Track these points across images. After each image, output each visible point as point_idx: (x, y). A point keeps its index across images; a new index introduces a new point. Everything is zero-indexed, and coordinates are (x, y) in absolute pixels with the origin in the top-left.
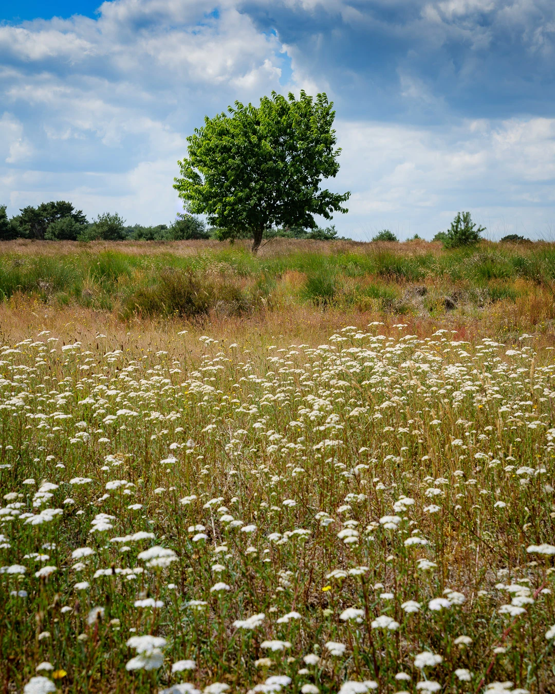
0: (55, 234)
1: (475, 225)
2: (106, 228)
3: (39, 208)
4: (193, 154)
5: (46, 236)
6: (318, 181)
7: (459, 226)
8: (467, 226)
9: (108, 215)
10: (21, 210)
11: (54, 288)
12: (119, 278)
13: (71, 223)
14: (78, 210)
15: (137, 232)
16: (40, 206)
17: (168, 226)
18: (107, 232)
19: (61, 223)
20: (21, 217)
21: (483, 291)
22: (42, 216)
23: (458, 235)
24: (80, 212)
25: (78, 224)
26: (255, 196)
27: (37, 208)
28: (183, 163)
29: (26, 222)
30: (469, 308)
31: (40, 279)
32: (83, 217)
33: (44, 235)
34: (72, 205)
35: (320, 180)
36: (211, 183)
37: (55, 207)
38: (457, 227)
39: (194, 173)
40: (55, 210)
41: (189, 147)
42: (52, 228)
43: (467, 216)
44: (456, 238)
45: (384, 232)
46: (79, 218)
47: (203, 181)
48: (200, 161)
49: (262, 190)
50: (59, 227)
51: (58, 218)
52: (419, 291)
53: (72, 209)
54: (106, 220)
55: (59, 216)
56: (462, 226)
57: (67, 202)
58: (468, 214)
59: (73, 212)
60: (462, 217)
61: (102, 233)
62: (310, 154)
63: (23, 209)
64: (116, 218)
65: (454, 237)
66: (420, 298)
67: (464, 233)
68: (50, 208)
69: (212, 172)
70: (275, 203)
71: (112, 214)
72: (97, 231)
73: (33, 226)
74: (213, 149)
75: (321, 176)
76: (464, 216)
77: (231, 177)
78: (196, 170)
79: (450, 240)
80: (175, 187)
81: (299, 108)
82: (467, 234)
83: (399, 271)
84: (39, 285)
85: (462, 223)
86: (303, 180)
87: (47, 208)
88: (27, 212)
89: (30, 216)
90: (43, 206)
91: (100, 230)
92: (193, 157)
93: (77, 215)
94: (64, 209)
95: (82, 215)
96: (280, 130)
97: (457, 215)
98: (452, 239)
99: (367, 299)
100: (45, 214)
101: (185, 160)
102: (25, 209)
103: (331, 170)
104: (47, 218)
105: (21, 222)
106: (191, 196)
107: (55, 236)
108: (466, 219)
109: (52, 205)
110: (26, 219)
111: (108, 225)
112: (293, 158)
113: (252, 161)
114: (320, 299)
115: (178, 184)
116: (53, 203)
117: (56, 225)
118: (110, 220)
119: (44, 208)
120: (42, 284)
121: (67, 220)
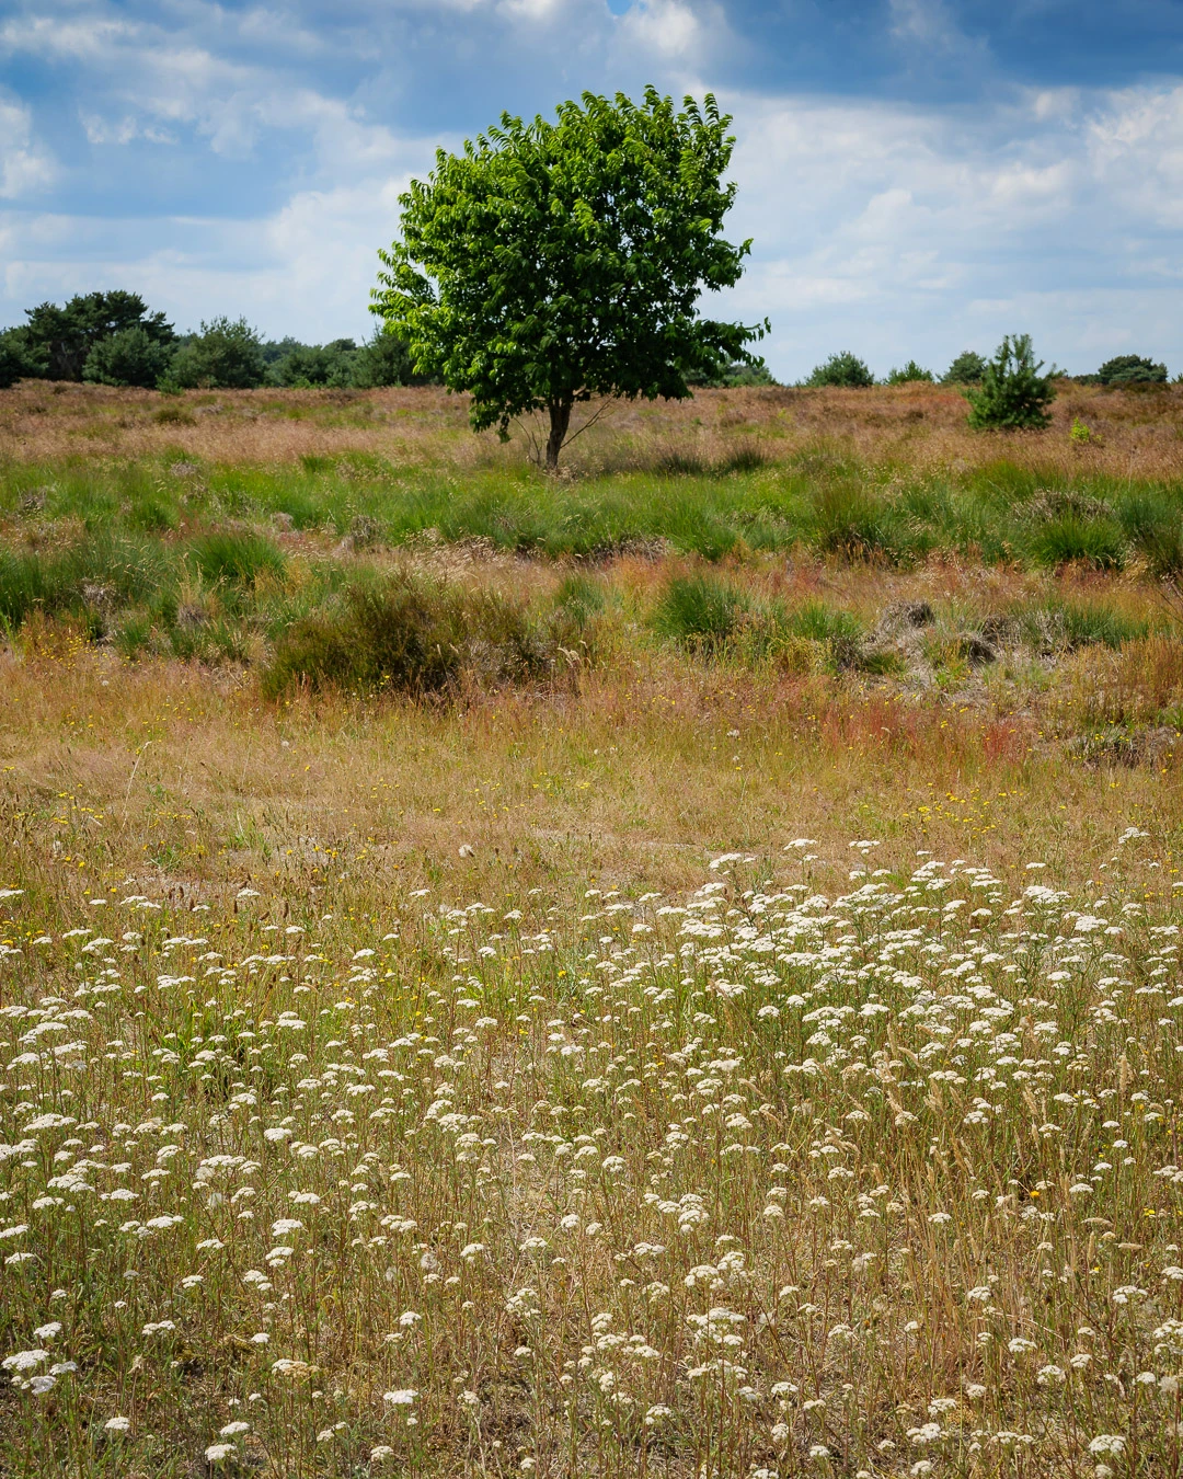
0: (105, 367)
1: (1042, 363)
2: (219, 353)
3: (68, 306)
4: (412, 234)
5: (86, 372)
6: (692, 294)
7: (1007, 368)
8: (1023, 368)
9: (224, 322)
10: (28, 313)
11: (116, 599)
12: (257, 580)
13: (141, 341)
14: (156, 312)
15: (288, 358)
16: (70, 302)
17: (359, 343)
18: (223, 360)
19: (119, 342)
20: (28, 328)
21: (1053, 618)
22: (75, 325)
23: (1005, 386)
24: (161, 317)
25: (156, 343)
26: (552, 328)
27: (63, 308)
28: (391, 253)
29: (40, 339)
30: (1020, 657)
31: (85, 579)
32: (169, 327)
33: (81, 370)
34: (143, 301)
35: (699, 292)
36: (455, 298)
37: (105, 304)
38: (1002, 368)
39: (415, 276)
40: (104, 311)
41: (403, 216)
42: (100, 353)
43: (1023, 344)
44: (1000, 395)
45: (840, 357)
46: (158, 331)
47: (437, 294)
48: (429, 250)
49: (567, 316)
50: (114, 351)
51: (112, 330)
52: (913, 613)
53: (143, 309)
54: (220, 335)
55: (113, 324)
56: (1013, 367)
57: (130, 293)
58: (1026, 340)
59: (146, 317)
60: (1012, 348)
61: (210, 364)
62: (676, 236)
63: (32, 309)
64: (241, 329)
65: (995, 392)
66: (917, 633)
67: (1017, 382)
68: (91, 306)
69: (457, 274)
70: (596, 342)
71: (233, 320)
72: (200, 358)
73: (55, 349)
74: (459, 222)
75: (700, 284)
76: (1016, 344)
77: (498, 288)
78: (420, 269)
79: (987, 399)
80: (373, 310)
81: (644, 125)
82: (1024, 384)
83: (870, 535)
84: (82, 592)
85: (1013, 360)
86: (661, 291)
87: (87, 307)
88: (42, 316)
89: (49, 327)
90: (77, 302)
91: (207, 357)
92: (412, 242)
93: (152, 324)
94: (124, 308)
95: (165, 323)
96: (605, 178)
97: (1001, 343)
98: (991, 396)
99: (800, 642)
100: (81, 320)
101: (397, 246)
102: (38, 310)
103: (723, 270)
104: (86, 329)
105: (29, 342)
106: (412, 330)
107: (106, 373)
108: (1023, 350)
109: (98, 300)
110: (40, 332)
111: (225, 344)
112: (638, 241)
113: (544, 249)
114: (699, 638)
115: (380, 302)
116: (98, 295)
117: (108, 347)
118: (228, 334)
119: (79, 306)
120: (89, 590)
121: (130, 334)
